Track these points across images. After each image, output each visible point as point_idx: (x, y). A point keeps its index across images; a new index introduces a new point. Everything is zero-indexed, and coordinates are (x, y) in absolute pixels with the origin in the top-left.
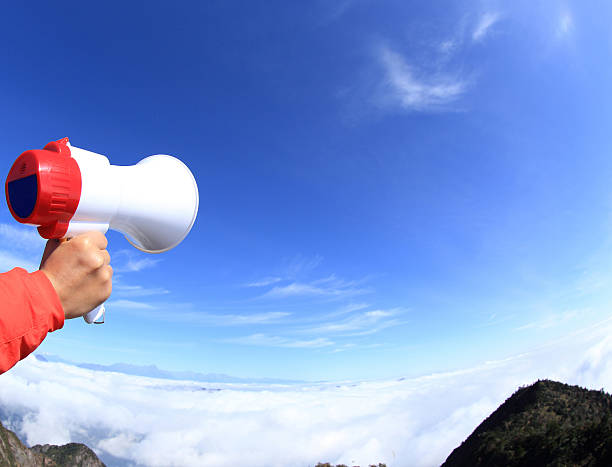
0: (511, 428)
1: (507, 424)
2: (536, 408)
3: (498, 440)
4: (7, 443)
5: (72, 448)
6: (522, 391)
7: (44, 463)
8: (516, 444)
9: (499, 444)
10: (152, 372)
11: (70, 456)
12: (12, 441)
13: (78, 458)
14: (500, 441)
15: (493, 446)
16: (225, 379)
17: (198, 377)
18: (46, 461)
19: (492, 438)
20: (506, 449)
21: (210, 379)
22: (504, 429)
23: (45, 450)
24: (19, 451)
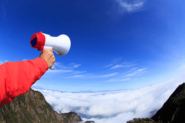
0: (178, 96)
1: (177, 95)
2: (183, 90)
3: (175, 100)
4: (54, 114)
5: (71, 113)
6: (180, 86)
7: (64, 117)
8: (179, 101)
9: (175, 101)
10: (90, 92)
11: (71, 115)
12: (55, 113)
13: (73, 115)
14: (176, 100)
15: (174, 102)
16: (108, 91)
17: (101, 91)
18: (65, 117)
19: (173, 100)
20: (177, 102)
21: (104, 91)
22: (176, 97)
23: (64, 114)
24: (58, 115)
